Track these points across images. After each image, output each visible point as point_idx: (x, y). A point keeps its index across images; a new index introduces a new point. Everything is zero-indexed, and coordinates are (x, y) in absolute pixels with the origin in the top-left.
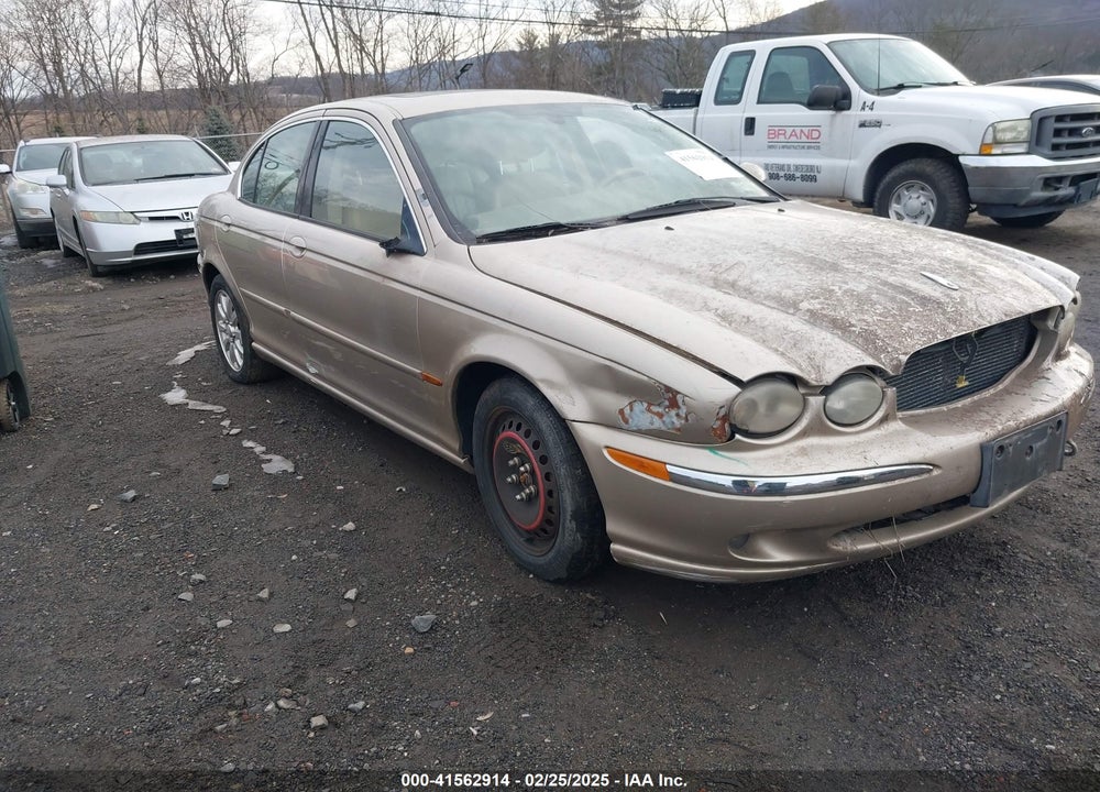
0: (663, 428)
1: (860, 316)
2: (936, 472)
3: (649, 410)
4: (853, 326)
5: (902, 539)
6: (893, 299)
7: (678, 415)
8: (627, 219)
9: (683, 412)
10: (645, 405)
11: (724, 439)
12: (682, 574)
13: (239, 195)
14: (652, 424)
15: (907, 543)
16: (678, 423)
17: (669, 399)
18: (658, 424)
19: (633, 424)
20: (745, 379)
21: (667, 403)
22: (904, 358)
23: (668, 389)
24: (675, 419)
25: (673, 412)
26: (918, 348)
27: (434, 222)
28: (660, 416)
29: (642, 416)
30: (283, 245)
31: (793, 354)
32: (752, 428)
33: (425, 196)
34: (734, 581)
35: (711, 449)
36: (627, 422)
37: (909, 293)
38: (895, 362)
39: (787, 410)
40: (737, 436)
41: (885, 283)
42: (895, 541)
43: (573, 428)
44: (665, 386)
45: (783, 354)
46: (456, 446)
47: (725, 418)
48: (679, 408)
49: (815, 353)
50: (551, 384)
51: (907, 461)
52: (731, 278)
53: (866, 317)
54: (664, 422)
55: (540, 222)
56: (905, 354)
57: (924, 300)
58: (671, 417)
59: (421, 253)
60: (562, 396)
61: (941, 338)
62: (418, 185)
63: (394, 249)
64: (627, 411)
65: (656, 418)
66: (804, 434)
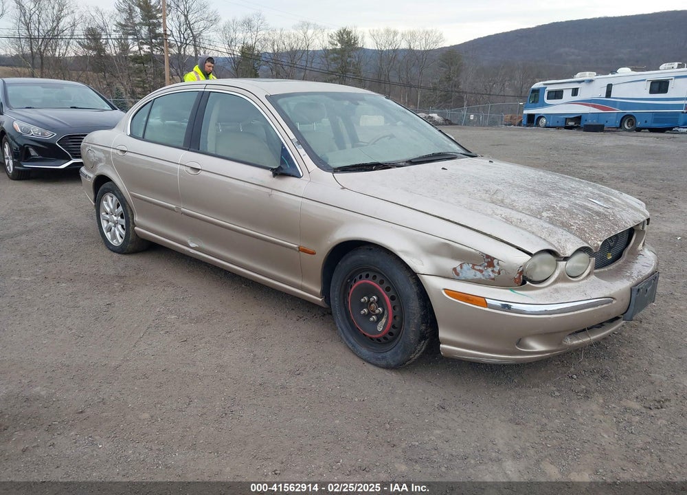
0: (483, 278)
1: (574, 221)
2: (614, 302)
3: (473, 268)
4: (572, 226)
5: (592, 338)
6: (584, 212)
7: (493, 271)
8: (412, 162)
9: (496, 269)
10: (471, 265)
11: (519, 284)
12: (484, 360)
13: (129, 133)
14: (475, 276)
15: (594, 340)
16: (492, 275)
17: (488, 262)
18: (479, 275)
19: (462, 276)
20: (533, 253)
21: (486, 264)
22: (600, 243)
23: (488, 257)
24: (491, 273)
25: (490, 269)
26: (606, 238)
27: (307, 158)
28: (481, 271)
29: (468, 272)
30: (179, 167)
31: (550, 239)
32: (535, 279)
33: (299, 143)
34: (514, 362)
35: (511, 290)
36: (458, 274)
37: (589, 209)
38: (596, 245)
39: (547, 269)
40: (528, 283)
41: (576, 204)
42: (589, 339)
43: (422, 277)
44: (487, 255)
45: (544, 240)
46: (318, 290)
47: (521, 273)
48: (494, 267)
49: (561, 240)
50: (406, 253)
51: (603, 296)
52: (500, 198)
53: (576, 221)
54: (483, 275)
55: (368, 161)
56: (600, 241)
57: (598, 214)
58: (488, 272)
59: (298, 176)
60: (414, 260)
61: (614, 233)
62: (292, 136)
63: (279, 173)
64: (458, 269)
65: (478, 273)
66: (556, 282)
